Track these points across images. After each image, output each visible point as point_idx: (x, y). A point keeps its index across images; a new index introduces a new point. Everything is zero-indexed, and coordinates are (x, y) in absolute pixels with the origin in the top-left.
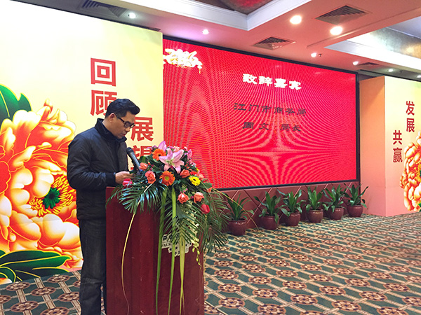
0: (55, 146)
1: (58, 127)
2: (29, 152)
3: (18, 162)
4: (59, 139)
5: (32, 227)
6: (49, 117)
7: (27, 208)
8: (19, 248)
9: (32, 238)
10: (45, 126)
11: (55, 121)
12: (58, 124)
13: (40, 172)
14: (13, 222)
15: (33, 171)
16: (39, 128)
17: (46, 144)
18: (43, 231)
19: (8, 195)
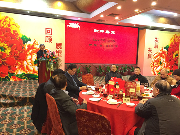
0: (36, 50)
2: (31, 51)
3: (28, 53)
5: (31, 68)
6: (35, 43)
12: (37, 44)
13: (33, 56)
14: (27, 67)
15: (31, 55)
16: (33, 45)
17: (34, 49)
18: (33, 69)
19: (26, 60)
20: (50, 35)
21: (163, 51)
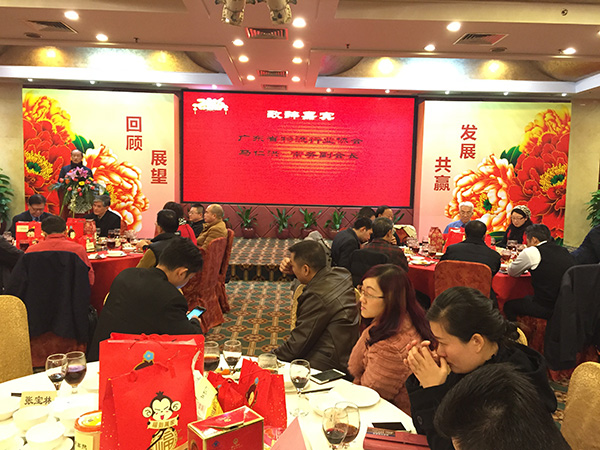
0: (106, 168)
1: (108, 157)
4: (108, 164)
6: (104, 152)
10: (101, 157)
11: (106, 154)
12: (108, 155)
16: (98, 158)
17: (102, 167)
20: (138, 133)
21: (496, 167)
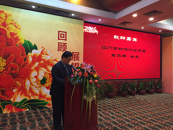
0: (45, 62)
1: (46, 56)
3: (33, 68)
4: (47, 60)
6: (44, 52)
7: (35, 84)
8: (32, 98)
9: (37, 95)
10: (42, 55)
11: (45, 53)
13: (40, 71)
14: (30, 89)
15: (38, 71)
16: (40, 56)
17: (42, 62)
18: (40, 92)
19: (29, 79)
20: (64, 42)
